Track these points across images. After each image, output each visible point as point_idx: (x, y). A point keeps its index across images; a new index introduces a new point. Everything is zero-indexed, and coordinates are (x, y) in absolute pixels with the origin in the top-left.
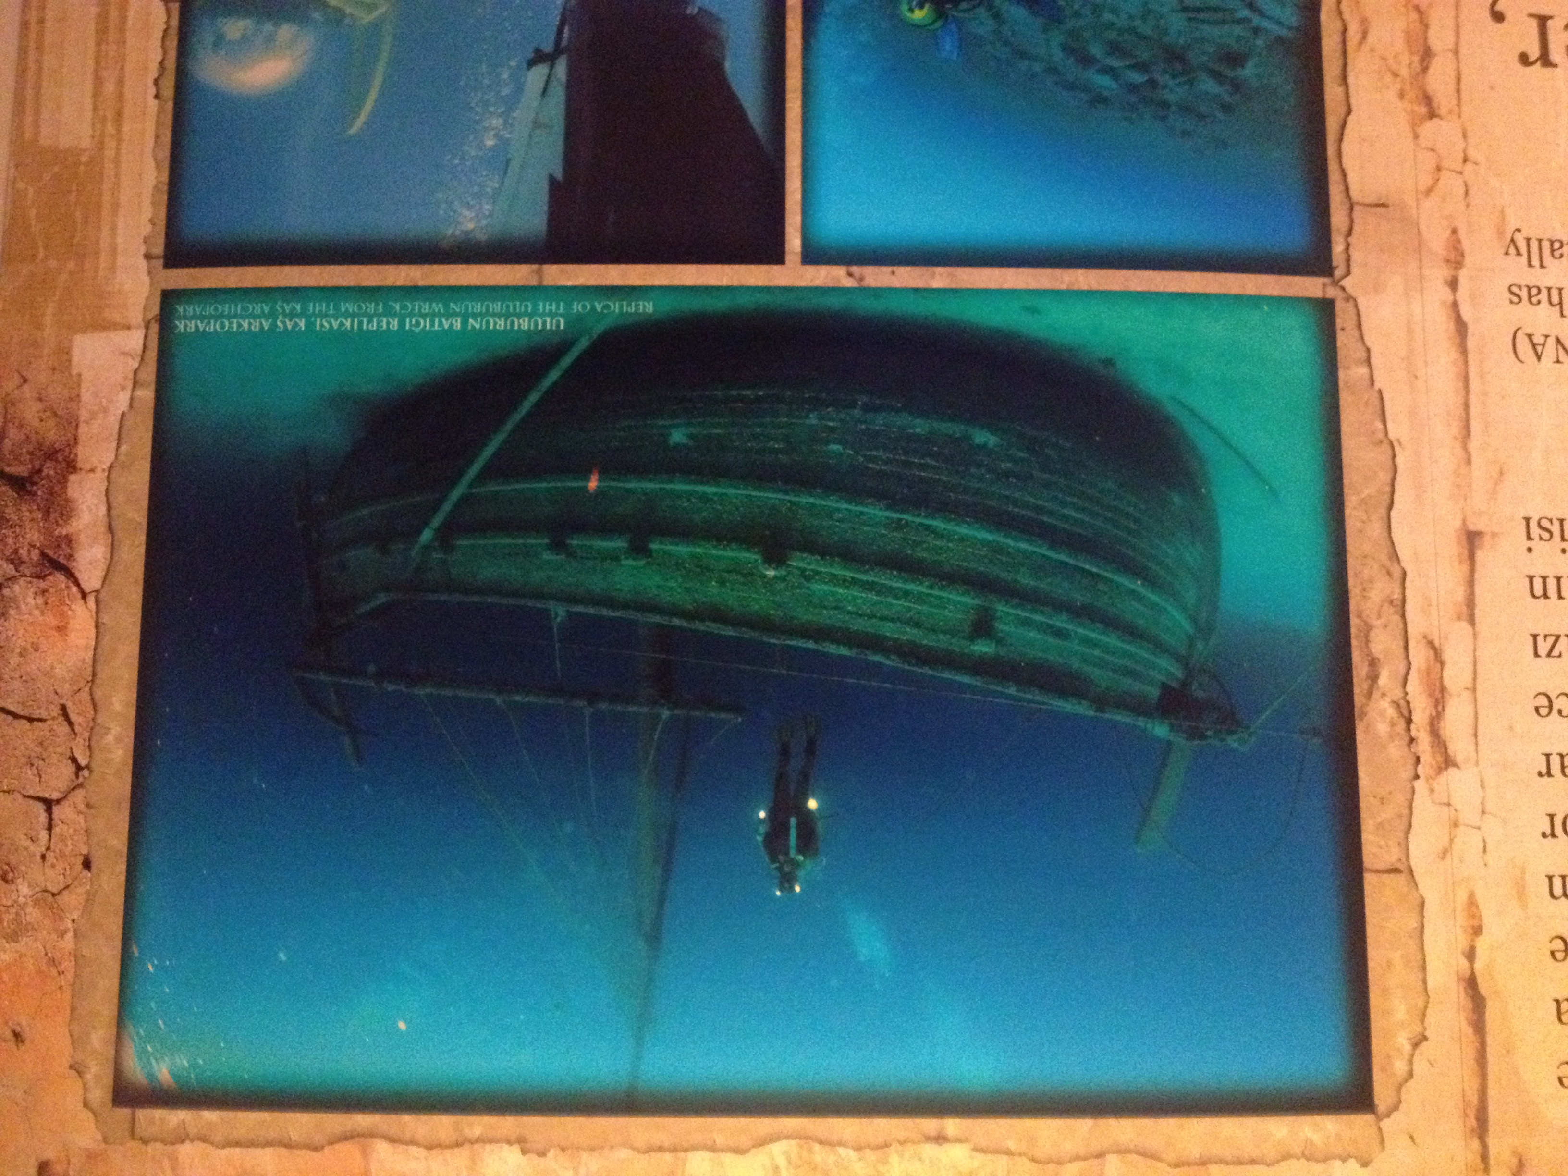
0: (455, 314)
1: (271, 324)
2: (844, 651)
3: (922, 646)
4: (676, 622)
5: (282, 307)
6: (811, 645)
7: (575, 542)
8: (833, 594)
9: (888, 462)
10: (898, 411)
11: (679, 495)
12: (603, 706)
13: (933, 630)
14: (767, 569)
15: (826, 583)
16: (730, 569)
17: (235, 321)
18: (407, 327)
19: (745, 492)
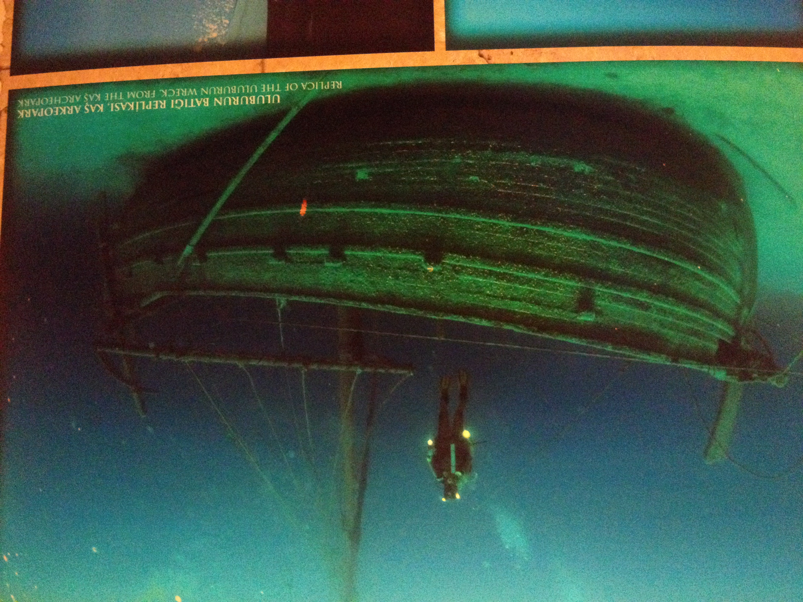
0: (205, 96)
1: (81, 109)
2: (485, 323)
3: (541, 317)
4: (364, 305)
5: (88, 97)
6: (461, 319)
7: (291, 252)
8: (475, 282)
9: (510, 188)
10: (518, 151)
11: (364, 216)
12: (314, 367)
13: (549, 306)
14: (428, 266)
15: (471, 275)
16: (402, 266)
17: (57, 108)
18: (172, 107)
19: (412, 212)
